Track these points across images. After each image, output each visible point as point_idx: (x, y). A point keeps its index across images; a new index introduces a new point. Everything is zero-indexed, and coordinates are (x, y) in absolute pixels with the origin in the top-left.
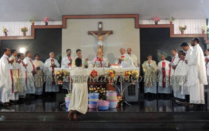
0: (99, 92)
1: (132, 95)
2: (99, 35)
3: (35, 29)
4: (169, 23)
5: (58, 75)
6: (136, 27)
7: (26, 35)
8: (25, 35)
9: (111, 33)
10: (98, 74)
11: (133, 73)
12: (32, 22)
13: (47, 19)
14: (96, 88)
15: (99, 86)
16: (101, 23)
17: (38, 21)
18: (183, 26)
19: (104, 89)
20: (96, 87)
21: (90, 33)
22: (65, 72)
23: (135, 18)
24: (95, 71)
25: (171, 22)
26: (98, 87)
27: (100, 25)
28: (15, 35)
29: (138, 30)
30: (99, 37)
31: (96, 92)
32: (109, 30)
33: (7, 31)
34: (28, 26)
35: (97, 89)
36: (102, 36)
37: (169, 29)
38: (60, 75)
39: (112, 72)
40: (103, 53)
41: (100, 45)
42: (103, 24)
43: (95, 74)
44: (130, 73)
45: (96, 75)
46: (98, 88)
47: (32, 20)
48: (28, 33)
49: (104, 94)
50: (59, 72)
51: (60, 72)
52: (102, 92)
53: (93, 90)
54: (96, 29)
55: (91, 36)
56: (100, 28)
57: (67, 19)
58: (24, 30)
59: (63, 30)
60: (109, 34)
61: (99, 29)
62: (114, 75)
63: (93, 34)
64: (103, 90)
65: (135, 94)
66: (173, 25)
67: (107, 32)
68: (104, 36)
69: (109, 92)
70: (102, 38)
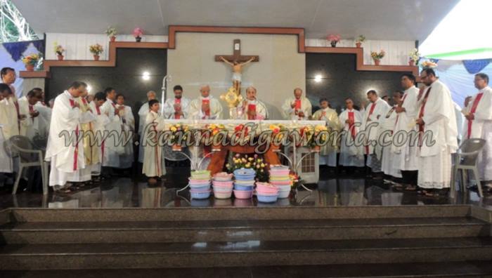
0: (252, 166)
1: (308, 171)
2: (235, 62)
3: (117, 49)
4: (355, 46)
6: (301, 51)
7: (100, 59)
8: (97, 57)
9: (256, 59)
11: (317, 130)
12: (112, 35)
13: (140, 31)
14: (245, 158)
15: (251, 155)
16: (238, 41)
17: (122, 33)
18: (378, 52)
19: (262, 160)
20: (246, 156)
21: (218, 59)
22: (187, 127)
23: (298, 35)
24: (243, 125)
25: (358, 45)
26: (249, 156)
27: (236, 45)
28: (78, 59)
29: (303, 56)
30: (236, 66)
31: (248, 165)
33: (63, 50)
34: (104, 42)
35: (248, 161)
36: (240, 65)
37: (355, 55)
39: (279, 129)
41: (237, 81)
42: (241, 42)
44: (312, 131)
46: (250, 159)
47: (112, 32)
48: (104, 56)
49: (262, 171)
50: (175, 126)
51: (177, 128)
52: (258, 166)
53: (241, 162)
54: (230, 52)
55: (220, 64)
56: (237, 51)
57: (176, 32)
58: (96, 51)
59: (169, 52)
60: (253, 61)
61: (235, 52)
63: (223, 61)
64: (261, 162)
65: (313, 170)
66: (362, 48)
67: (250, 57)
68: (244, 65)
69: (275, 166)
70: (240, 67)
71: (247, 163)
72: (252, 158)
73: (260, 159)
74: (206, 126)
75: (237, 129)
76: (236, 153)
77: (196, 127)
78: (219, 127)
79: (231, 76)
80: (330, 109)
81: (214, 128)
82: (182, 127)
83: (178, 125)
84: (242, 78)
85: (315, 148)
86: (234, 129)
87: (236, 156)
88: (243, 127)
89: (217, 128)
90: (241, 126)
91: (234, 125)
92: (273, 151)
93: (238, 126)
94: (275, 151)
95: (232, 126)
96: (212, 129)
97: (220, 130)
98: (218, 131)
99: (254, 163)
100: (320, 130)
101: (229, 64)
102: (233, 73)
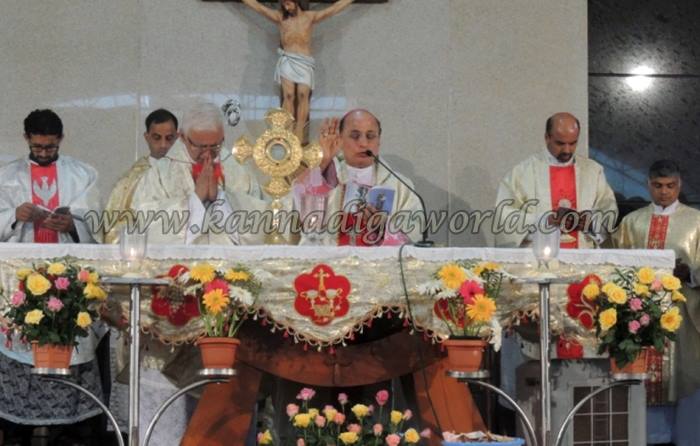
2: (290, 6)
5: (33, 301)
10: (353, 299)
11: (640, 289)
14: (337, 406)
19: (409, 415)
20: (343, 398)
22: (94, 277)
24: (327, 269)
26: (353, 401)
30: (290, 23)
35: (351, 418)
36: (310, 14)
38: (55, 304)
39: (480, 281)
40: (380, 130)
41: (296, 85)
43: (332, 293)
44: (617, 294)
45: (343, 307)
46: (360, 409)
50: (43, 271)
51: (52, 278)
52: (393, 439)
53: (320, 421)
62: (490, 303)
64: (404, 426)
68: (324, 17)
69: (463, 439)
70: (307, 26)
71: (344, 429)
72: (367, 405)
73: (401, 410)
74: (174, 272)
75: (304, 283)
76: (300, 387)
77: (130, 276)
78: (229, 274)
80: (685, 208)
81: (207, 278)
82: (71, 274)
83: (57, 269)
84: (319, 71)
85: (632, 362)
86: (290, 286)
87: (299, 397)
88: (328, 275)
89: (219, 280)
90: (321, 271)
91: (289, 268)
92: (456, 374)
93: (309, 271)
94: (463, 375)
95: (283, 273)
96: (199, 286)
97: (230, 287)
98: (226, 291)
99: (378, 429)
100: (653, 288)
101: (263, 14)
102: (280, 50)
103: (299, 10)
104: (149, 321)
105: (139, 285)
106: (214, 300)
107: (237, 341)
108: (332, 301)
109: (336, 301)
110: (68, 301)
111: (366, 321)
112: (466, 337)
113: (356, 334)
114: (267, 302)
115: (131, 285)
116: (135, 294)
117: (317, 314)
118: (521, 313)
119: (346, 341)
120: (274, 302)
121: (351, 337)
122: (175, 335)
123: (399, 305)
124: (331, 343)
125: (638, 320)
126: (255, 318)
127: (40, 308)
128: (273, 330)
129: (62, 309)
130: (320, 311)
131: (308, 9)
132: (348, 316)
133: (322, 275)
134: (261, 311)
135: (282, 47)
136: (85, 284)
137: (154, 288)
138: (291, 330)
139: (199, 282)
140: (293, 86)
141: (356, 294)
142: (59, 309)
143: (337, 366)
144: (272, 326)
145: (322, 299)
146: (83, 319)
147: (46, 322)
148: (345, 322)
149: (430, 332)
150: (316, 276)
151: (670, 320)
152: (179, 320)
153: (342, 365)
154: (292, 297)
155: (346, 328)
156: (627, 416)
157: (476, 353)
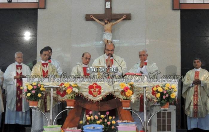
0: (103, 123)
1: (164, 130)
2: (106, 21)
5: (29, 91)
6: (175, 8)
9: (128, 17)
10: (102, 91)
11: (166, 88)
15: (103, 113)
19: (114, 117)
20: (99, 114)
21: (88, 18)
22: (43, 86)
24: (96, 84)
27: (107, 3)
30: (106, 25)
31: (98, 122)
32: (124, 13)
35: (100, 118)
36: (111, 23)
38: (33, 92)
42: (113, 1)
43: (97, 89)
44: (160, 90)
45: (100, 93)
46: (102, 116)
49: (113, 127)
50: (31, 85)
51: (33, 86)
52: (109, 123)
53: (93, 119)
54: (101, 11)
55: (90, 23)
56: (108, 9)
59: (40, 12)
60: (124, 20)
61: (106, 10)
62: (131, 92)
63: (94, 20)
64: (112, 119)
65: (169, 129)
67: (121, 15)
68: (115, 24)
69: (122, 122)
70: (110, 26)
72: (104, 115)
73: (112, 116)
74: (61, 85)
75: (91, 87)
77: (51, 86)
79: (102, 35)
81: (68, 86)
83: (35, 84)
85: (165, 105)
86: (88, 88)
87: (89, 113)
88: (96, 85)
89: (71, 86)
90: (95, 84)
91: (87, 84)
92: (124, 108)
93: (92, 84)
94: (125, 108)
95: (86, 85)
96: (66, 88)
97: (73, 88)
98: (72, 89)
99: (106, 120)
100: (169, 88)
101: (100, 23)
102: (104, 32)
103: (108, 22)
104: (56, 96)
105: (53, 88)
106: (69, 91)
107: (75, 100)
108: (97, 91)
109: (98, 91)
110: (36, 91)
111: (105, 96)
112: (126, 100)
113: (103, 99)
114: (82, 91)
115: (51, 88)
116: (52, 90)
117: (94, 94)
118: (141, 94)
119: (100, 100)
120: (84, 91)
121: (101, 99)
122: (61, 99)
123: (113, 92)
124: (97, 101)
125: (165, 96)
126: (80, 95)
127: (30, 93)
128: (84, 98)
129: (35, 93)
130: (94, 93)
131: (111, 22)
132: (101, 95)
133: (95, 85)
134: (81, 94)
135: (105, 31)
136: (40, 87)
137: (57, 88)
138: (88, 98)
139: (66, 87)
140: (107, 41)
141: (102, 90)
142: (34, 93)
143: (99, 106)
144: (83, 97)
145: (95, 91)
146: (40, 95)
147: (31, 96)
148: (100, 96)
149: (120, 99)
150: (93, 85)
151: (173, 96)
152: (63, 95)
153: (100, 106)
154: (88, 90)
155: (101, 97)
156: (171, 119)
157: (128, 103)
